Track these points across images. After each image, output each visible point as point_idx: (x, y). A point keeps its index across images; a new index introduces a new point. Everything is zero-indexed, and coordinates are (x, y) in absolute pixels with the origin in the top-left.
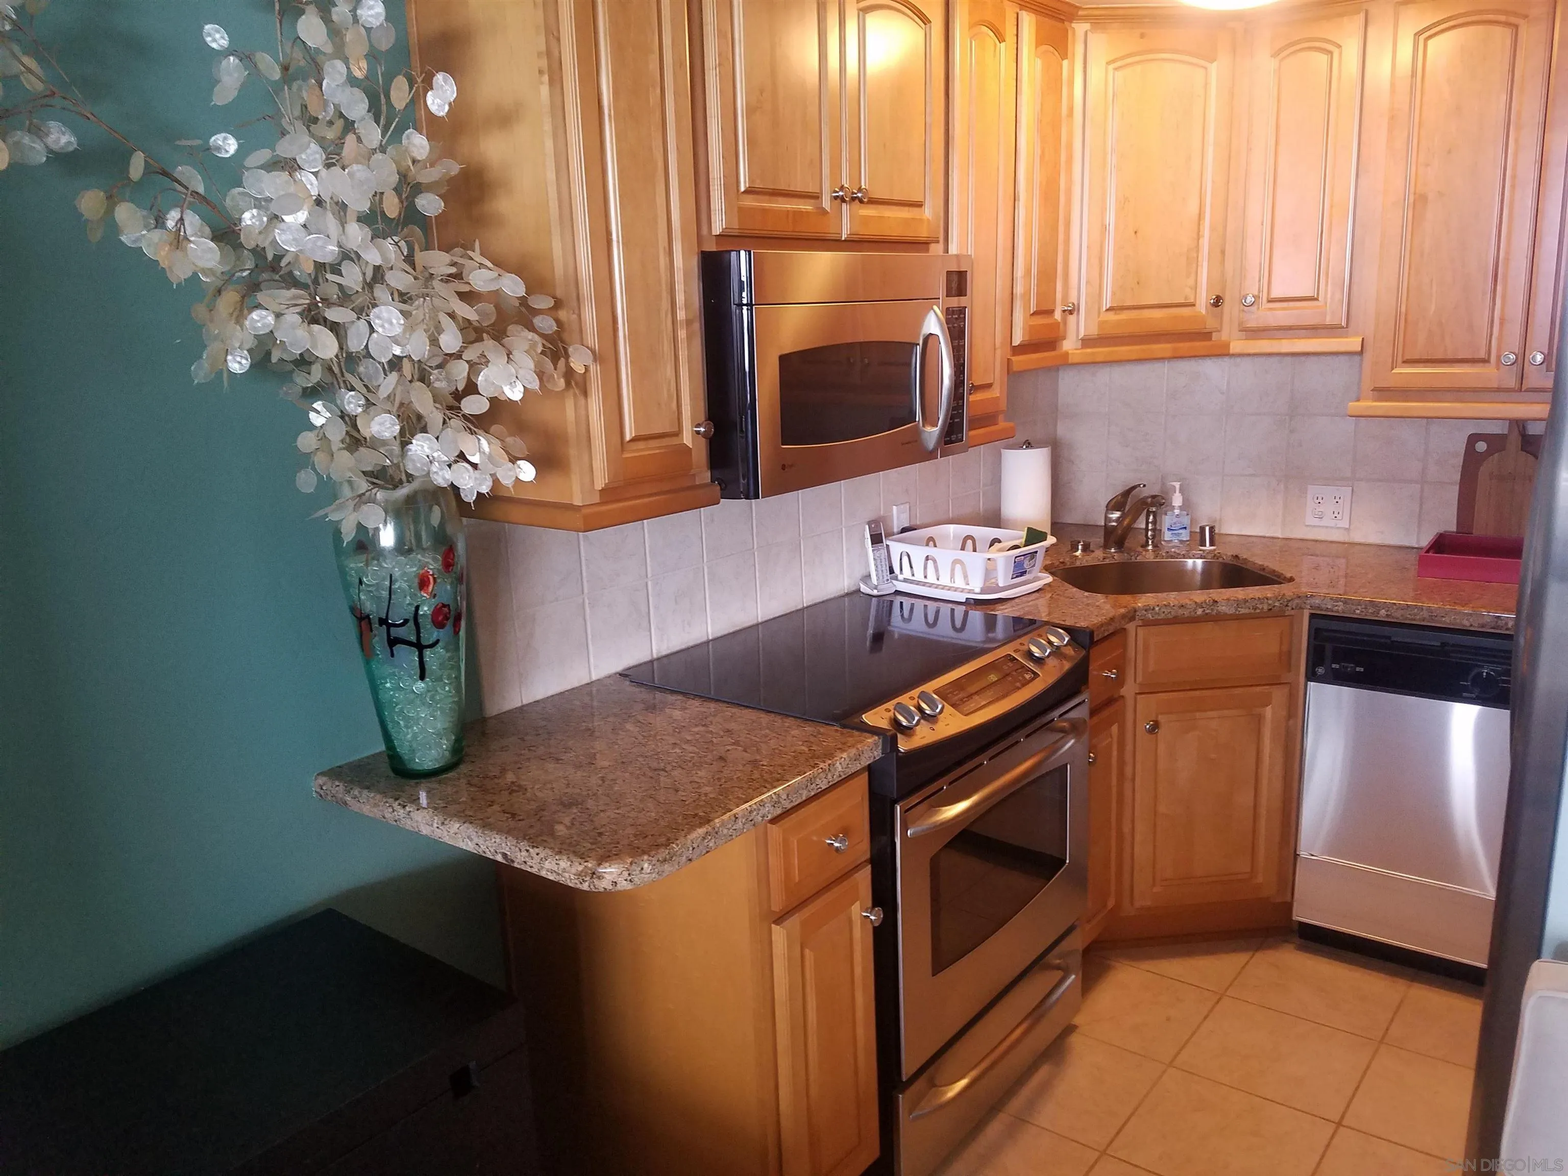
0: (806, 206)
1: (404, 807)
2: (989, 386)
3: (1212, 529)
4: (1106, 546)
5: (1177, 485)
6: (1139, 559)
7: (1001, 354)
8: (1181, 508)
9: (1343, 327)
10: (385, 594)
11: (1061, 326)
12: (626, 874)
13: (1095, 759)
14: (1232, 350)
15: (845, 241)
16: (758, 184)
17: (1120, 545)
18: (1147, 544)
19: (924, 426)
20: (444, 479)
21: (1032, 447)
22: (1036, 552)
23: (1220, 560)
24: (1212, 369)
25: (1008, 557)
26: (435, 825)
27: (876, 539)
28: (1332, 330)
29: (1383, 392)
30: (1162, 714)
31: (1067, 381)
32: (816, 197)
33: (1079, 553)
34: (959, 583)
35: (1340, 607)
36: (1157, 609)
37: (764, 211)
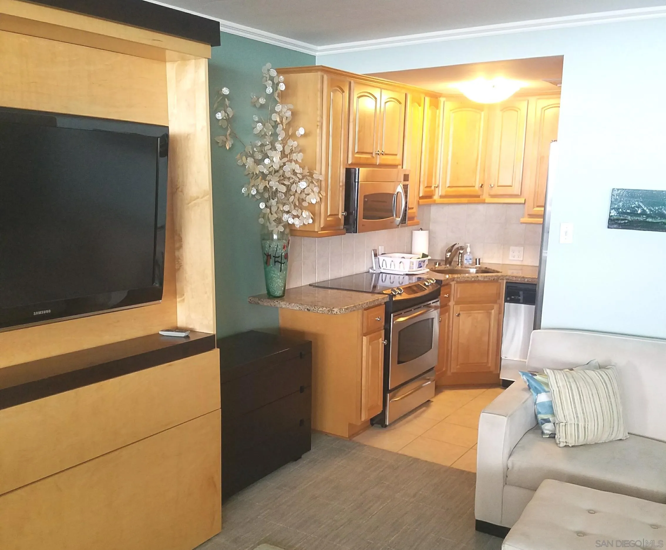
0: (369, 156)
1: (278, 302)
2: (413, 208)
3: (479, 259)
4: (446, 264)
5: (469, 245)
6: (456, 268)
7: (417, 198)
8: (470, 253)
9: (519, 195)
10: (276, 249)
11: (434, 191)
12: (339, 310)
13: (441, 320)
14: (486, 201)
15: (378, 165)
16: (359, 151)
17: (450, 264)
18: (459, 264)
19: (396, 218)
20: (292, 222)
21: (423, 230)
22: (425, 261)
23: (482, 269)
24: (481, 207)
25: (417, 261)
26: (287, 305)
27: (376, 255)
28: (516, 196)
29: (531, 216)
30: (461, 311)
31: (434, 209)
32: (372, 153)
33: (437, 266)
34: (402, 269)
35: (514, 279)
36: (461, 278)
37: (360, 157)
